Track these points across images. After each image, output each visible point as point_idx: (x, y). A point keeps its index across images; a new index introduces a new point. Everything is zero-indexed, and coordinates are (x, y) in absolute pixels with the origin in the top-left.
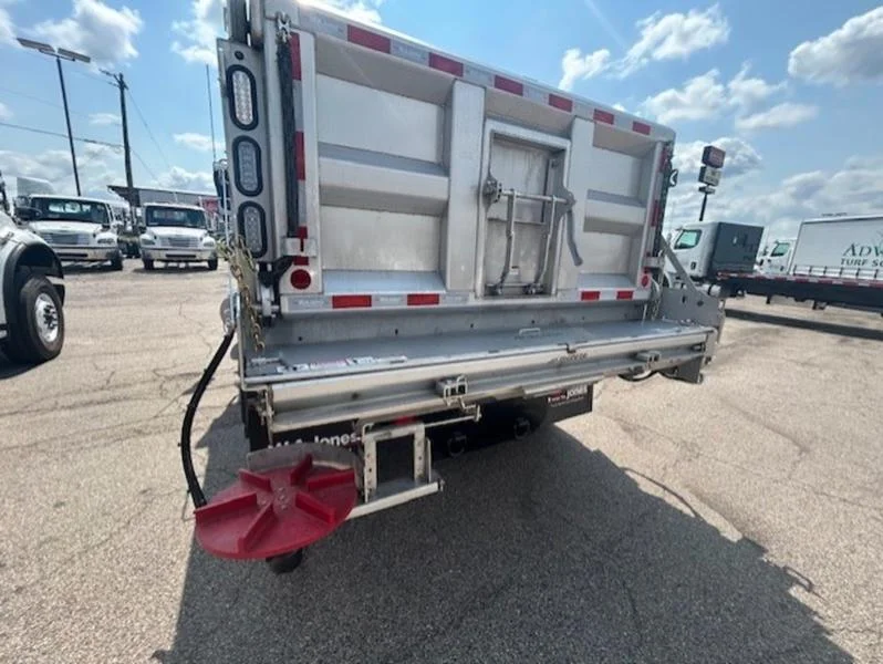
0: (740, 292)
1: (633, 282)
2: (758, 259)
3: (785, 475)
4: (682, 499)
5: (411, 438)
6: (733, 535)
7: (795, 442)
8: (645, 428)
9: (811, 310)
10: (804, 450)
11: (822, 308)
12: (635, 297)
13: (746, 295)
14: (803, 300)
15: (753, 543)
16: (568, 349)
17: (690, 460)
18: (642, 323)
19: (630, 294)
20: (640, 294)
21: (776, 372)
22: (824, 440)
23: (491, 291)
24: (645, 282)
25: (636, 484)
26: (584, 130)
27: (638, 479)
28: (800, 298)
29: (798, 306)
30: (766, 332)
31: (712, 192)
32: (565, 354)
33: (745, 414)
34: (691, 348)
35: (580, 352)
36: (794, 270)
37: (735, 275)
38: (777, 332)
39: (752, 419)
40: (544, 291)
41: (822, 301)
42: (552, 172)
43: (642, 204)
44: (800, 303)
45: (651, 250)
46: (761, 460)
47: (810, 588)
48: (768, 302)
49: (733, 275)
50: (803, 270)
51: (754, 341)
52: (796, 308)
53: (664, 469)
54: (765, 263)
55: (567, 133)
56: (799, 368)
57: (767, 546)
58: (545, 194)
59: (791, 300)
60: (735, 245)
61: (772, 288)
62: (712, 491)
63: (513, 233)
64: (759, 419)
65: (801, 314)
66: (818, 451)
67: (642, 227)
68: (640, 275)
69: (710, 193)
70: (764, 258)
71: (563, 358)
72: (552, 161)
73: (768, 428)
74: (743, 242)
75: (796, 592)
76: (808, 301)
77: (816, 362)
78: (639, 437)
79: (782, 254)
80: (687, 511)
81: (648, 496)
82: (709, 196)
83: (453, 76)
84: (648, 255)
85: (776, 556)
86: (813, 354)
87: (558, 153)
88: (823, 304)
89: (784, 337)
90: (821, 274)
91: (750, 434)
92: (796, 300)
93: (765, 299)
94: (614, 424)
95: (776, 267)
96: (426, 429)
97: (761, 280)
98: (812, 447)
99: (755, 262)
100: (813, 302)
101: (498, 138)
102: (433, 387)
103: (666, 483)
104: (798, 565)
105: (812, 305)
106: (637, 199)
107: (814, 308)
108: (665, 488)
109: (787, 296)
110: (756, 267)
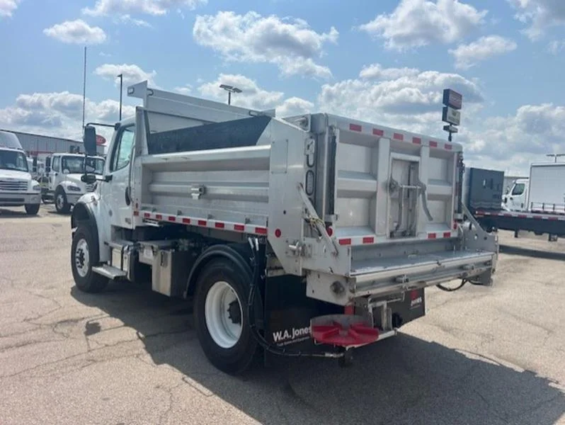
0: (493, 228)
1: (450, 228)
2: (504, 197)
3: (542, 344)
4: (490, 359)
5: (382, 306)
6: (521, 370)
7: (545, 329)
8: (456, 329)
9: (547, 241)
10: (550, 332)
11: (555, 240)
12: (452, 236)
13: (499, 230)
14: (541, 234)
15: (531, 372)
16: (438, 263)
17: (489, 342)
18: (454, 252)
19: (449, 234)
20: (454, 234)
21: (529, 290)
22: (561, 327)
23: (392, 235)
24: (455, 227)
25: (464, 356)
26: (425, 151)
27: (464, 353)
28: (539, 233)
29: (539, 239)
30: (519, 261)
31: (456, 131)
32: (437, 265)
33: (515, 316)
34: (485, 264)
35: (443, 264)
36: (532, 207)
37: (489, 214)
38: (526, 261)
39: (519, 319)
40: (412, 234)
41: (554, 234)
42: (412, 172)
43: (450, 184)
44: (539, 236)
45: (457, 209)
46: (528, 338)
47: (557, 383)
48: (516, 236)
49: (487, 213)
50: (538, 207)
51: (512, 269)
52: (537, 240)
53: (476, 347)
54: (509, 199)
55: (418, 153)
56: (544, 287)
57: (537, 372)
58: (409, 185)
59: (532, 233)
60: (485, 187)
61: (518, 224)
62: (505, 354)
63: (403, 205)
64: (523, 318)
65: (541, 246)
66: (558, 332)
67: (451, 196)
68: (453, 224)
69: (454, 132)
70: (507, 196)
71: (437, 268)
72: (412, 166)
73: (530, 323)
74: (491, 184)
75: (552, 385)
76: (544, 234)
77: (555, 282)
78: (455, 333)
79: (521, 193)
80: (495, 363)
81: (472, 360)
82: (452, 134)
83: (379, 136)
84: (455, 212)
85: (541, 374)
86: (552, 277)
87: (416, 163)
88: (556, 236)
89: (532, 265)
90: (552, 210)
91: (520, 327)
92: (536, 234)
93: (513, 233)
94: (436, 328)
95: (518, 204)
96: (387, 304)
97: (508, 217)
98: (554, 330)
99: (500, 201)
100: (548, 235)
101: (395, 160)
102: (394, 280)
103: (480, 353)
104: (551, 376)
105: (548, 238)
106: (447, 181)
107: (550, 240)
108: (480, 356)
109: (529, 231)
110: (503, 204)
